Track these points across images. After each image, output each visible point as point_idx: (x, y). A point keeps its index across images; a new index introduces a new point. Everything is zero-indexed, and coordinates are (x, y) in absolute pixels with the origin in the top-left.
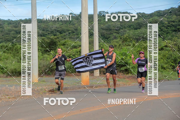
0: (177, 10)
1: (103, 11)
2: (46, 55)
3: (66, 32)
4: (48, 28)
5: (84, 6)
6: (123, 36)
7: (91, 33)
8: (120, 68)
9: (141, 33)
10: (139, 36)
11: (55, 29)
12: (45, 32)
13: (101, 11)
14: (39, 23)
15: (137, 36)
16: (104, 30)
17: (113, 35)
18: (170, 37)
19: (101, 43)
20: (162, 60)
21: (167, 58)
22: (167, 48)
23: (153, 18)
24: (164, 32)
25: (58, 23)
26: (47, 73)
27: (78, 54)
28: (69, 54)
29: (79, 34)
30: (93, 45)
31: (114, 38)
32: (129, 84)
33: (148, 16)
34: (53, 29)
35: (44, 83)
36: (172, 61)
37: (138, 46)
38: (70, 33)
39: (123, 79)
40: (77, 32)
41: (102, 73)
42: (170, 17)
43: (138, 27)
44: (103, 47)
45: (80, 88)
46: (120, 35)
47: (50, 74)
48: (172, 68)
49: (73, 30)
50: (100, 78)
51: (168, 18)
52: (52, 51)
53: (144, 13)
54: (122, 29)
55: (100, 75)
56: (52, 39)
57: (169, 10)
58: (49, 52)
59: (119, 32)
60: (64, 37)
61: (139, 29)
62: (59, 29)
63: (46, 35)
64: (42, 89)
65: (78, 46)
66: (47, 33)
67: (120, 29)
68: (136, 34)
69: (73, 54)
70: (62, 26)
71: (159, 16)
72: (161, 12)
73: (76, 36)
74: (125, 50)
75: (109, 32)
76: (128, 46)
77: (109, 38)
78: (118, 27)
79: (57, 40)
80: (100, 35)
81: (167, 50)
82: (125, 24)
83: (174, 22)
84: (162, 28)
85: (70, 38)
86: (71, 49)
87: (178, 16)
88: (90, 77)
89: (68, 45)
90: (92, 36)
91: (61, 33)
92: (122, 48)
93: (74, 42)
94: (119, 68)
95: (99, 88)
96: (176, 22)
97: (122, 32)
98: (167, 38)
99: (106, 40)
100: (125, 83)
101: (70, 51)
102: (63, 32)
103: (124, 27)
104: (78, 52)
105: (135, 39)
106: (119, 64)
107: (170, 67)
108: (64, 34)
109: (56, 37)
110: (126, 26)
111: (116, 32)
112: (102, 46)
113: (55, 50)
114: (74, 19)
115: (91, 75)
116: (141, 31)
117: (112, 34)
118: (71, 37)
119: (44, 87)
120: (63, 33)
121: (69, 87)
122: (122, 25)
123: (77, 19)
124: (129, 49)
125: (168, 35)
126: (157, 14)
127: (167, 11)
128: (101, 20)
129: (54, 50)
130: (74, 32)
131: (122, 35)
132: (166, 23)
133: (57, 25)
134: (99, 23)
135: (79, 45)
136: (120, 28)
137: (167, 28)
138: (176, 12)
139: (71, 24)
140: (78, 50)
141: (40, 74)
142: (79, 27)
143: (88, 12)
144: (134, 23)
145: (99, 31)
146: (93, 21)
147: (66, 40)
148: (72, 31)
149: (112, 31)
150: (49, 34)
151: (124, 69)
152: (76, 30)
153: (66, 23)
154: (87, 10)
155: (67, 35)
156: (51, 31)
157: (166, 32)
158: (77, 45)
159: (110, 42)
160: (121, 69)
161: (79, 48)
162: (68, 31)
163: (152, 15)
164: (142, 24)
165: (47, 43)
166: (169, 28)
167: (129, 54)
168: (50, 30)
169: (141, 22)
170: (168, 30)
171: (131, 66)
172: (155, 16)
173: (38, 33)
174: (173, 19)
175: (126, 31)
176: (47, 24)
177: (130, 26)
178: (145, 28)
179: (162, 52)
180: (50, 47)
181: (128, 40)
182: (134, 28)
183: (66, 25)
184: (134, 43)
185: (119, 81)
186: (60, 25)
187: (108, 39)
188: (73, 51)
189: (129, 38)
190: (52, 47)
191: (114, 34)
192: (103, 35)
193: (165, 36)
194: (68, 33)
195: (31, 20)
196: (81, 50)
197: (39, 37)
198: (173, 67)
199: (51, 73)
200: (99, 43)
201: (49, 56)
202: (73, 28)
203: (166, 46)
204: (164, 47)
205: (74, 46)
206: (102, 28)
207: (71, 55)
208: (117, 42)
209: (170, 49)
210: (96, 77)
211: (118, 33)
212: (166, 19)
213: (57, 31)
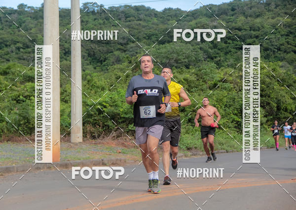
0: (247, 5)
1: (91, 2)
3: (10, 46)
6: (133, 58)
7: (67, 50)
8: (127, 125)
9: (173, 52)
10: (167, 58)
13: (88, 3)
15: (164, 58)
17: (115, 55)
18: (232, 61)
19: (87, 72)
21: (226, 106)
22: (226, 85)
23: (198, 20)
24: (219, 49)
28: (16, 93)
31: (116, 62)
33: (187, 16)
36: (236, 112)
38: (18, 48)
39: (133, 149)
41: (88, 137)
42: (232, 20)
44: (93, 80)
45: (40, 169)
46: (128, 55)
48: (235, 127)
49: (27, 41)
50: (84, 146)
51: (228, 21)
53: (178, 10)
54: (133, 42)
55: (83, 140)
59: (125, 49)
60: (7, 57)
68: (162, 53)
69: (26, 94)
71: (210, 17)
72: (214, 8)
75: (105, 49)
77: (104, 61)
78: (124, 38)
80: (86, 55)
81: (225, 89)
82: (140, 32)
83: (240, 30)
85: (20, 59)
86: (22, 83)
87: (249, 18)
89: (13, 74)
90: (67, 55)
94: (125, 126)
96: (245, 30)
97: (132, 48)
98: (226, 63)
99: (99, 64)
100: (136, 157)
101: (20, 87)
102: (3, 45)
103: (138, 38)
106: (124, 118)
107: (231, 125)
108: (6, 49)
110: (141, 35)
111: (119, 49)
112: (89, 77)
114: (29, 18)
115: (63, 140)
116: (172, 48)
117: (112, 52)
118: (22, 56)
120: (3, 47)
121: (14, 167)
122: (132, 33)
123: (34, 18)
125: (228, 56)
126: (205, 12)
127: (226, 7)
128: (87, 22)
130: (27, 47)
131: (132, 55)
136: (129, 40)
138: (245, 8)
139: (20, 28)
142: (39, 36)
143: (58, 4)
144: (158, 31)
146: (69, 23)
147: (11, 63)
148: (24, 44)
149: (111, 46)
152: (33, 41)
155: (12, 52)
157: (225, 50)
159: (107, 70)
160: (130, 129)
162: (15, 44)
163: (196, 13)
166: (229, 43)
170: (228, 47)
172: (201, 16)
174: (239, 24)
177: (149, 37)
179: (215, 93)
183: (9, 30)
185: (124, 153)
188: (25, 87)
191: (117, 53)
192: (92, 53)
193: (222, 58)
194: (14, 48)
198: (237, 123)
200: (83, 70)
204: (219, 81)
205: (29, 77)
207: (21, 97)
208: (122, 70)
209: (232, 86)
210: (76, 144)
211: (125, 51)
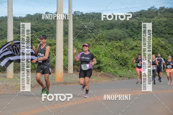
0: (147, 12)
1: (77, 11)
3: (42, 30)
5: (59, 5)
7: (66, 32)
9: (114, 33)
11: (32, 27)
13: (76, 12)
14: (15, 20)
15: (110, 36)
16: (79, 29)
18: (140, 38)
19: (75, 42)
22: (138, 48)
24: (134, 32)
25: (34, 22)
27: (53, 52)
29: (55, 32)
30: (68, 44)
31: (88, 38)
32: (101, 81)
37: (111, 45)
38: (45, 32)
39: (95, 76)
40: (52, 31)
41: (76, 71)
43: (111, 27)
44: (78, 46)
45: (54, 84)
49: (49, 28)
54: (96, 29)
55: (73, 72)
57: (140, 12)
61: (112, 29)
62: (34, 28)
64: (17, 85)
65: (54, 45)
67: (94, 29)
68: (109, 34)
70: (38, 24)
73: (51, 35)
74: (98, 49)
75: (83, 32)
76: (101, 45)
77: (83, 37)
78: (92, 27)
80: (75, 34)
81: (137, 50)
82: (99, 25)
84: (133, 29)
87: (148, 19)
88: (63, 74)
90: (66, 34)
91: (37, 31)
92: (95, 47)
93: (50, 40)
95: (72, 85)
97: (95, 31)
99: (81, 39)
102: (39, 30)
103: (98, 27)
104: (53, 50)
105: (107, 39)
108: (40, 32)
111: (90, 32)
112: (76, 44)
115: (65, 72)
116: (113, 32)
117: (86, 33)
122: (95, 25)
124: (102, 48)
127: (138, 13)
128: (76, 20)
130: (49, 31)
132: (137, 24)
133: (33, 23)
134: (73, 23)
135: (55, 43)
137: (137, 29)
138: (146, 14)
139: (46, 23)
140: (53, 47)
141: (16, 70)
142: (55, 26)
145: (73, 30)
148: (48, 30)
149: (86, 31)
151: (96, 67)
152: (52, 28)
153: (42, 22)
154: (62, 10)
155: (43, 33)
157: (137, 33)
158: (53, 43)
159: (84, 41)
160: (94, 67)
161: (54, 46)
162: (44, 30)
164: (114, 24)
167: (102, 53)
169: (113, 23)
170: (138, 31)
171: (103, 65)
173: (14, 30)
174: (144, 21)
175: (99, 31)
177: (103, 27)
178: (117, 29)
179: (132, 52)
181: (101, 39)
182: (107, 28)
183: (42, 23)
184: (107, 42)
186: (36, 24)
187: (83, 38)
189: (102, 37)
191: (88, 34)
193: (136, 36)
195: (7, 18)
196: (56, 48)
197: (15, 35)
202: (49, 27)
203: (136, 46)
204: (134, 47)
205: (50, 44)
206: (76, 28)
208: (91, 41)
209: (140, 49)
210: (70, 74)
211: (92, 33)
212: (137, 21)
213: (32, 29)
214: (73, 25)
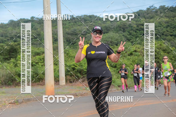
0: (146, 13)
2: (5, 64)
4: (7, 34)
5: (46, 9)
6: (89, 41)
9: (109, 38)
10: (106, 41)
11: (16, 34)
12: (3, 38)
15: (105, 41)
16: (69, 34)
18: (139, 41)
20: (132, 65)
22: (137, 53)
23: (121, 21)
24: (132, 35)
26: (7, 83)
27: (42, 61)
29: (43, 39)
30: (58, 52)
33: (116, 19)
34: (13, 34)
35: (4, 95)
41: (68, 82)
42: (138, 20)
43: (106, 31)
44: (69, 53)
46: (86, 40)
47: (10, 85)
50: (66, 87)
52: (12, 59)
54: (89, 33)
55: (66, 84)
56: (12, 46)
58: (9, 60)
61: (107, 33)
63: (5, 41)
64: (1, 102)
66: (6, 39)
67: (87, 34)
68: (103, 38)
69: (36, 62)
73: (39, 42)
77: (75, 43)
79: (17, 47)
80: (66, 41)
81: (136, 55)
84: (131, 32)
86: (34, 56)
87: (147, 19)
88: (55, 86)
90: (56, 41)
93: (37, 49)
97: (88, 36)
98: (136, 42)
101: (33, 58)
104: (42, 60)
109: (16, 43)
112: (67, 52)
113: (16, 57)
114: (37, 24)
115: (56, 84)
116: (108, 36)
118: (34, 43)
119: (4, 99)
121: (31, 98)
123: (39, 23)
128: (65, 24)
129: (14, 57)
133: (17, 30)
134: (63, 28)
135: (43, 51)
136: (87, 32)
142: (42, 32)
145: (63, 36)
146: (56, 25)
150: (8, 40)
152: (39, 35)
156: (11, 37)
157: (135, 36)
158: (41, 52)
159: (76, 48)
161: (42, 54)
164: (110, 27)
165: (6, 50)
166: (137, 32)
168: (9, 36)
169: (108, 26)
170: (137, 34)
176: (6, 29)
178: (113, 32)
179: (131, 57)
180: (9, 55)
187: (75, 45)
188: (36, 58)
190: (13, 55)
192: (69, 40)
193: (134, 40)
196: (44, 57)
199: (11, 83)
200: (64, 49)
201: (9, 65)
203: (135, 51)
204: (133, 52)
205: (37, 53)
206: (66, 33)
207: (34, 63)
209: (140, 54)
210: (62, 86)
212: (135, 22)
214: (63, 30)
